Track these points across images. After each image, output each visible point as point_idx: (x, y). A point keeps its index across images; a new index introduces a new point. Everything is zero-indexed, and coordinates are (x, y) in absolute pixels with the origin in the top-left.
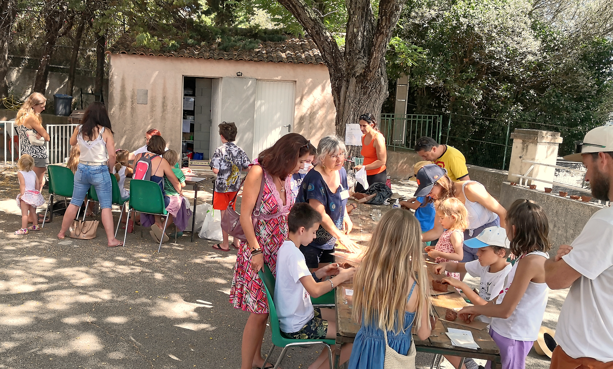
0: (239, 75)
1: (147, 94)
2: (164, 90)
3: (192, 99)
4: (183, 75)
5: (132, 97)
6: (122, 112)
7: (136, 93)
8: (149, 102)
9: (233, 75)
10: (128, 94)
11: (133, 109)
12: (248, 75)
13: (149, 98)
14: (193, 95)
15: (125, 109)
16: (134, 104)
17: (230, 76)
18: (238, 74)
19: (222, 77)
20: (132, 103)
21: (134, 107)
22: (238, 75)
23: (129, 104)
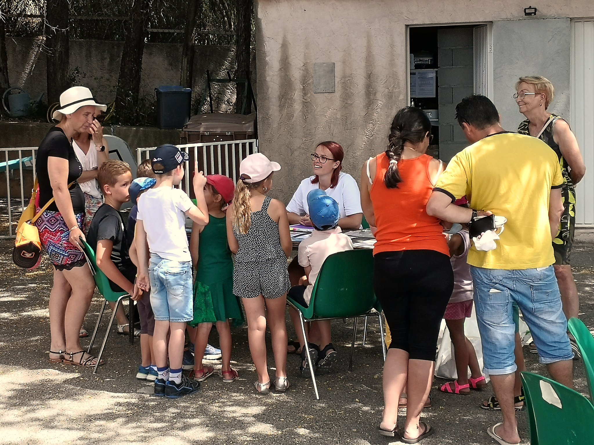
0: (530, 14)
1: (332, 71)
2: (369, 60)
3: (431, 74)
4: (407, 26)
5: (304, 80)
6: (285, 112)
7: (311, 70)
8: (338, 88)
9: (516, 14)
10: (296, 74)
11: (306, 105)
12: (552, 12)
13: (337, 80)
14: (434, 65)
15: (291, 105)
16: (309, 95)
17: (509, 16)
18: (527, 11)
19: (492, 22)
20: (305, 92)
21: (309, 100)
22: (526, 14)
23: (297, 95)
